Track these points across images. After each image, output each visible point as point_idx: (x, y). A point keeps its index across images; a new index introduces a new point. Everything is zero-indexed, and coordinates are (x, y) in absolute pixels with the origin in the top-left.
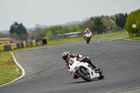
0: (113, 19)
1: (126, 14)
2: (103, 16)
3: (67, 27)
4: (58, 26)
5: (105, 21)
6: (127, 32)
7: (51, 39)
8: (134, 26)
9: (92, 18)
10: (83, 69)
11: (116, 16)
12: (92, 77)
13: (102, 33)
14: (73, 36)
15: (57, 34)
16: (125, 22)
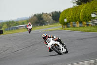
0: (50, 15)
1: (60, 12)
2: (43, 13)
3: (17, 21)
4: (11, 20)
5: (45, 16)
6: (61, 25)
7: (6, 30)
8: (65, 20)
9: (35, 15)
10: (56, 46)
11: (53, 13)
12: (62, 52)
13: (42, 25)
14: (22, 28)
15: (10, 26)
16: (59, 17)
